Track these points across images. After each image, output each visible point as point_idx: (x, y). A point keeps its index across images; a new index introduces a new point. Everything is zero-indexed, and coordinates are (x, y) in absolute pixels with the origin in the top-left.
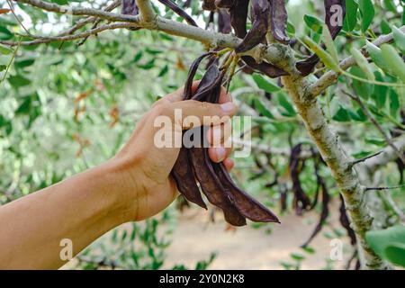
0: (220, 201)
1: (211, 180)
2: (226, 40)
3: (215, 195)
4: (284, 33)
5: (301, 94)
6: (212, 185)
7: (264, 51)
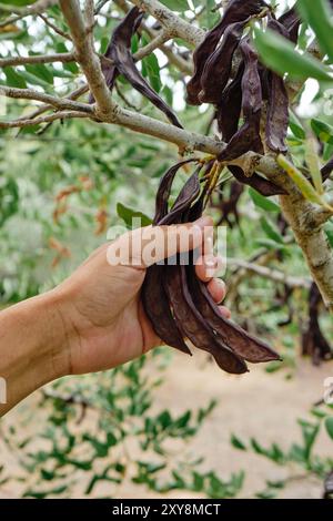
0: (206, 343)
1: (192, 318)
2: (206, 143)
3: (200, 337)
4: (282, 140)
5: (302, 221)
6: (194, 323)
7: (255, 162)
